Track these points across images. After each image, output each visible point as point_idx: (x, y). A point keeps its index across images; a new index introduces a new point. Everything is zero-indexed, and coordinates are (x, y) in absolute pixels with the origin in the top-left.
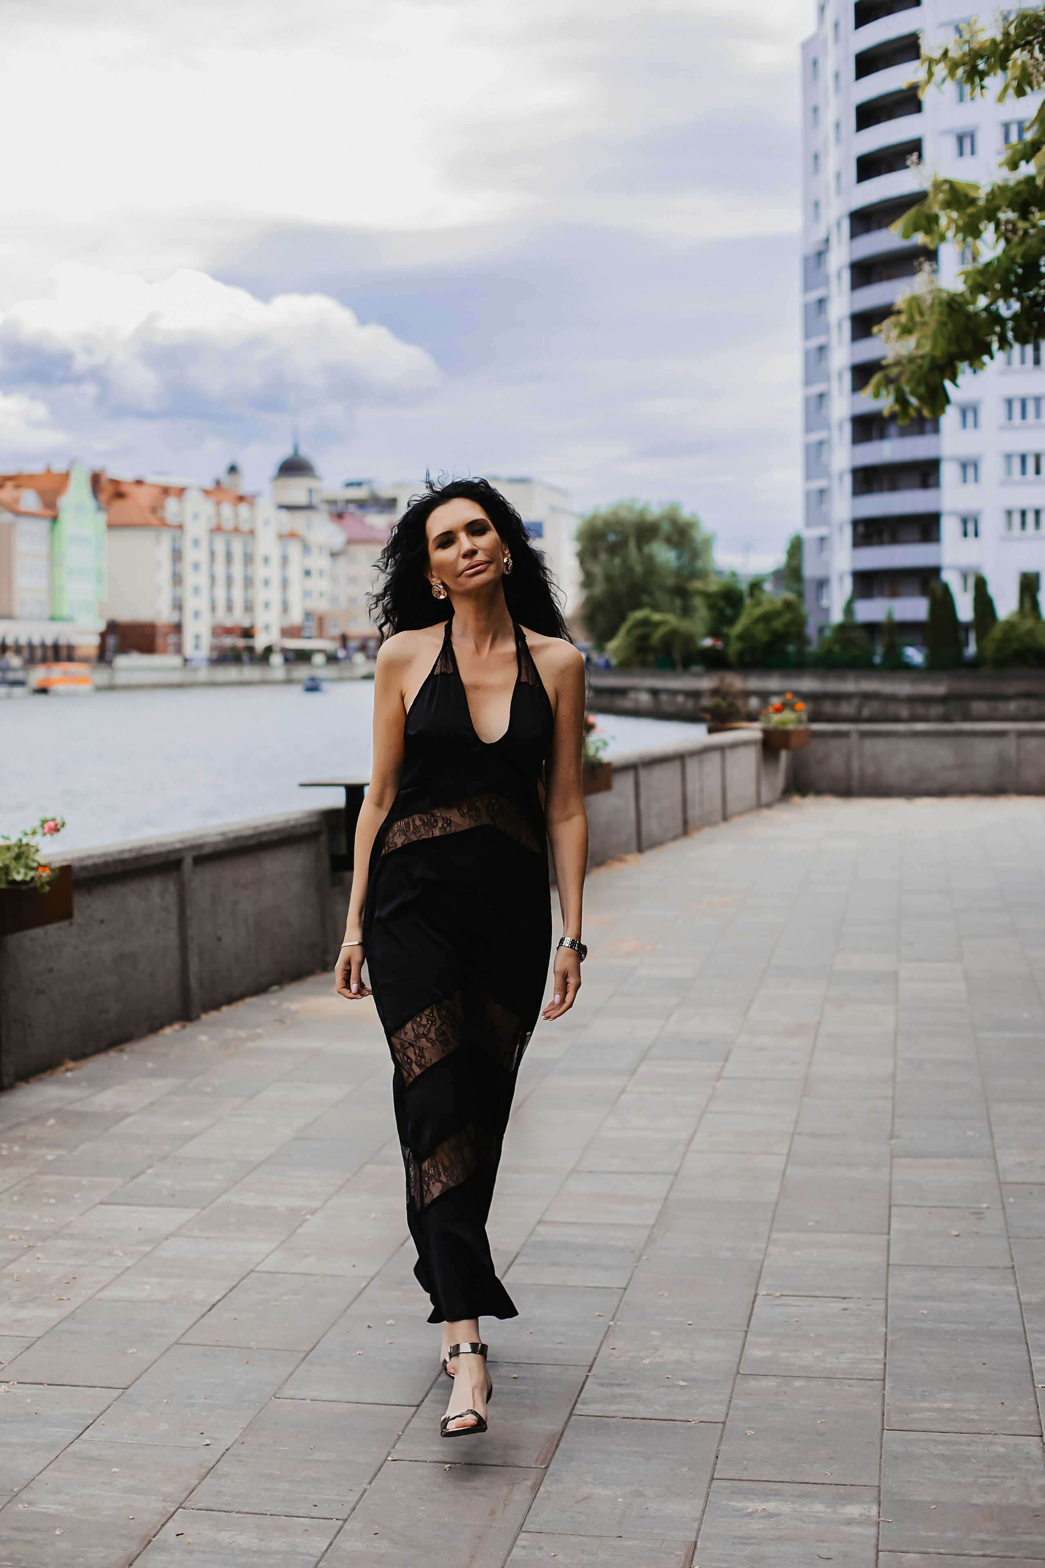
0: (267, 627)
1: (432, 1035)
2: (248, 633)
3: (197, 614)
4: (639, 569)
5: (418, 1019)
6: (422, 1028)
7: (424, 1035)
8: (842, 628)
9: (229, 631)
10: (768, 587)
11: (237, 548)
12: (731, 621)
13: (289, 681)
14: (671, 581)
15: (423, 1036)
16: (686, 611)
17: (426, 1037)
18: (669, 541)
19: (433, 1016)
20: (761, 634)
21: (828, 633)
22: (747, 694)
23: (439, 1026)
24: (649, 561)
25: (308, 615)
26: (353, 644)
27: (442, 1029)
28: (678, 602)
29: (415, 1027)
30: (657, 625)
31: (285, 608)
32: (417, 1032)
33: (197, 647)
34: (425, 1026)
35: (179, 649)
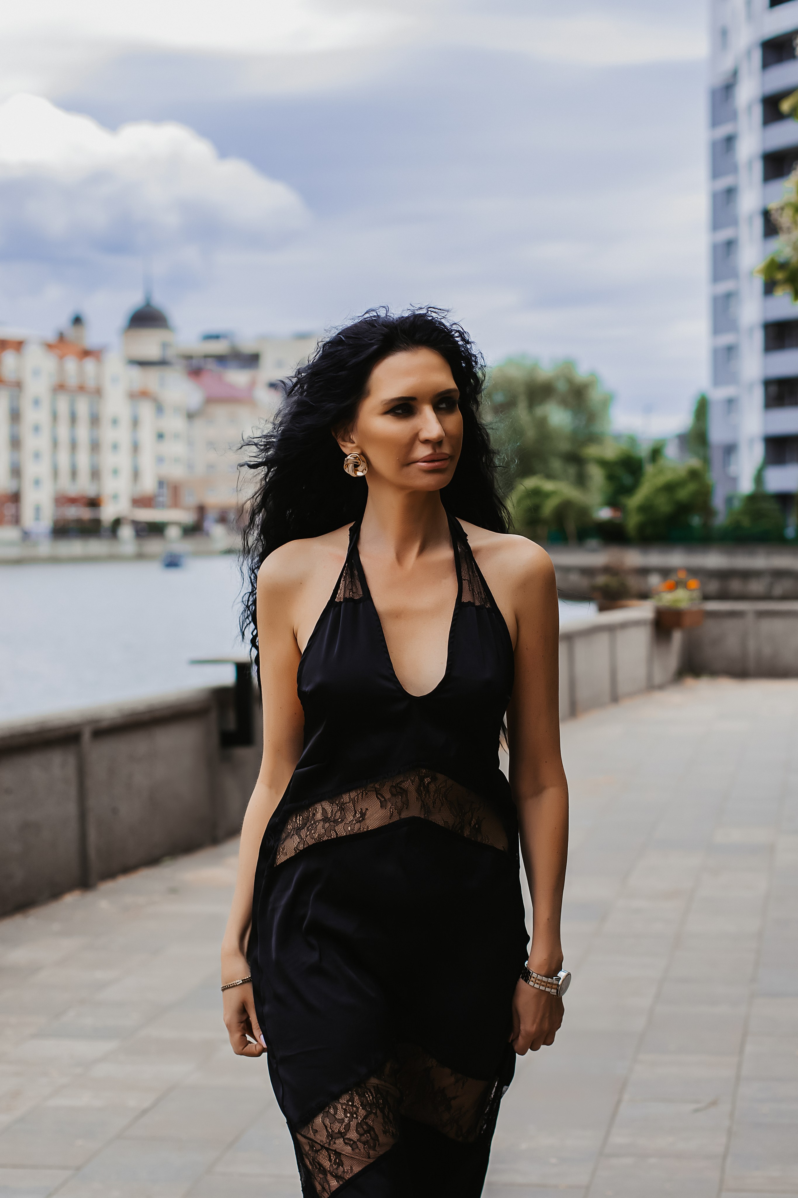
0: (115, 497)
1: (353, 1135)
2: (94, 503)
3: (37, 482)
4: (531, 434)
5: (332, 1111)
6: (337, 1124)
7: (341, 1135)
8: (753, 499)
9: (73, 501)
10: (671, 452)
11: (83, 408)
12: (629, 490)
13: (140, 557)
14: (564, 446)
15: (339, 1135)
16: (581, 480)
17: (343, 1137)
18: (564, 403)
19: (352, 1105)
20: (664, 506)
21: (737, 504)
22: (644, 571)
23: (363, 1120)
24: (542, 424)
25: (161, 483)
26: (211, 515)
27: (367, 1124)
28: (572, 470)
29: (327, 1122)
30: (547, 495)
31: (136, 474)
32: (330, 1131)
33: (37, 518)
34: (342, 1121)
35: (16, 520)
